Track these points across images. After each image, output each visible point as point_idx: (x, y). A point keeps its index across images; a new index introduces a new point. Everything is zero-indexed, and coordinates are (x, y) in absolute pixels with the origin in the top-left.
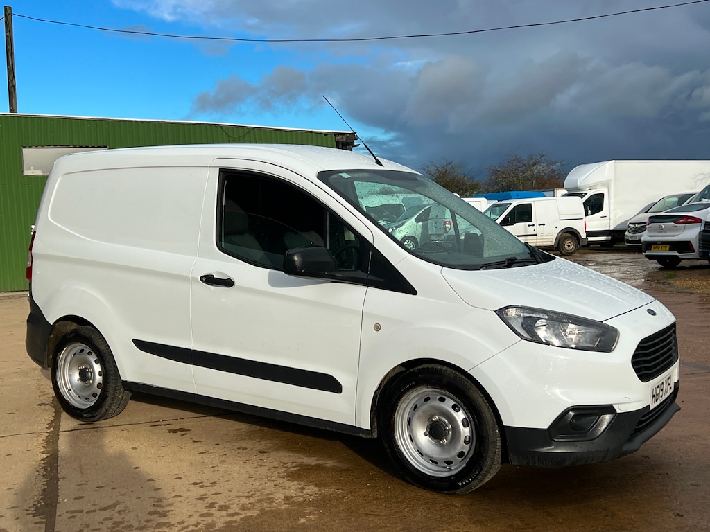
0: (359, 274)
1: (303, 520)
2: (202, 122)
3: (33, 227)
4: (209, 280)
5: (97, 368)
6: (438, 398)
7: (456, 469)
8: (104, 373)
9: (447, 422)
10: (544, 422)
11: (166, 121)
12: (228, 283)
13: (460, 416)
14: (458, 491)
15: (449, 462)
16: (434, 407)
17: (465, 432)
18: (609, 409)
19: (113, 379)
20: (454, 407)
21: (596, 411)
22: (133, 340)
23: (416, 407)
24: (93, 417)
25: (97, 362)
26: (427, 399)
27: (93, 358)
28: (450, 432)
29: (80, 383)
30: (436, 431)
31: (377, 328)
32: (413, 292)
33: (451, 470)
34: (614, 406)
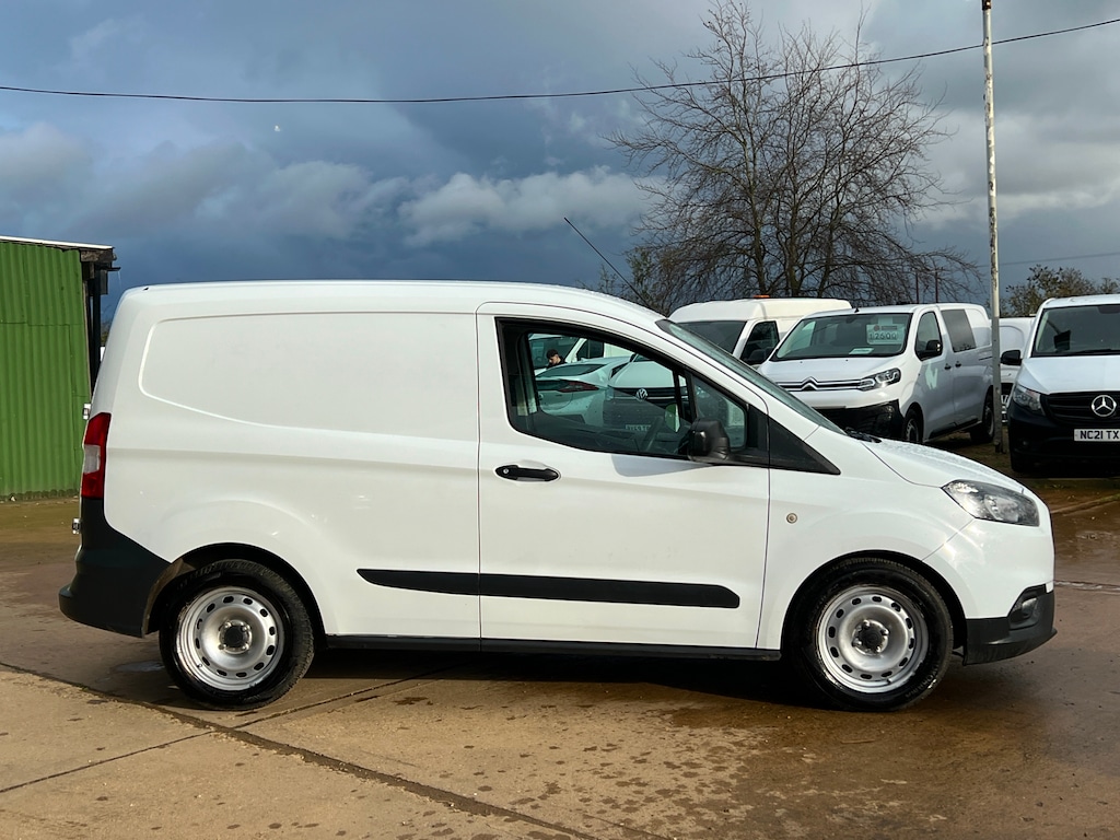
3: (87, 406)
4: (512, 472)
5: (267, 622)
6: (871, 598)
7: (898, 680)
9: (881, 626)
10: (1003, 610)
12: (547, 475)
13: (903, 616)
14: (905, 706)
15: (887, 674)
16: (866, 611)
17: (910, 634)
18: (1040, 590)
20: (893, 605)
21: (1034, 593)
22: (359, 571)
23: (840, 614)
25: (264, 613)
26: (857, 602)
27: (256, 608)
28: (886, 637)
30: (868, 640)
31: (791, 519)
32: (836, 472)
33: (889, 683)
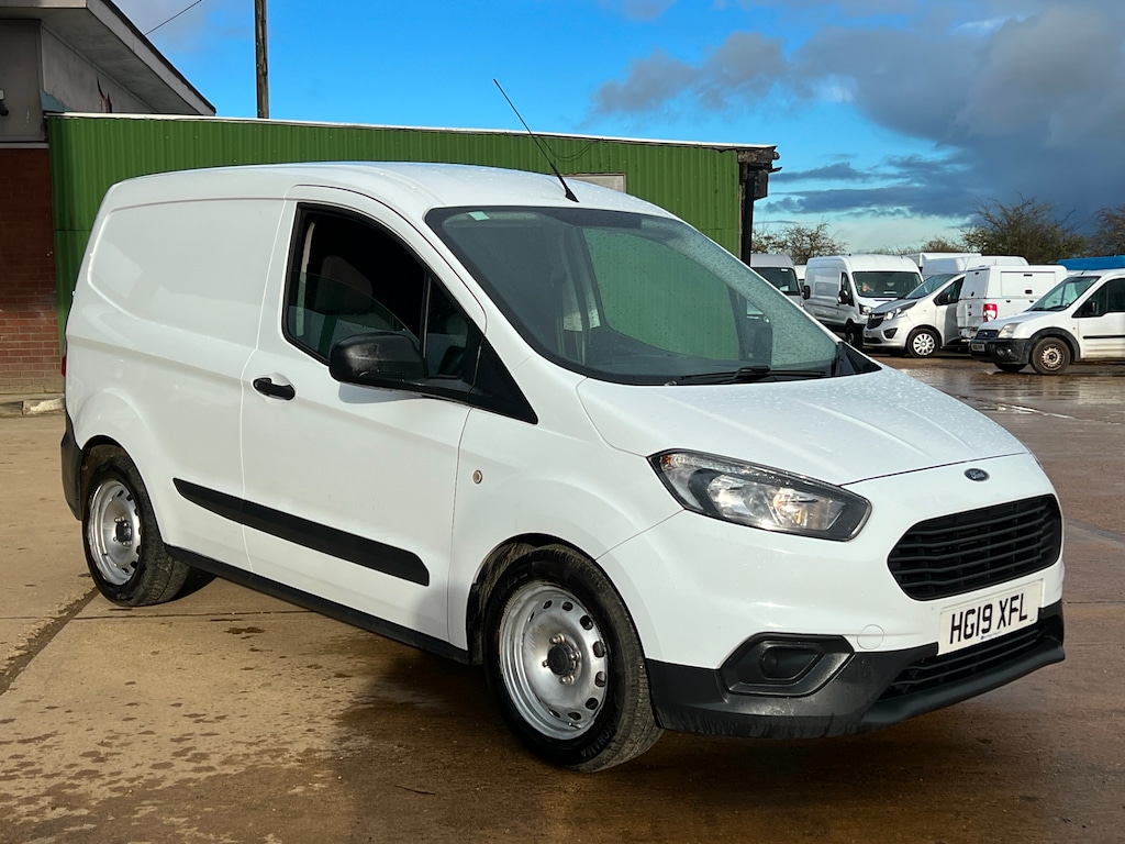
0: (459, 385)
1: (299, 790)
2: (512, 132)
4: (264, 386)
5: (136, 522)
6: (563, 603)
7: (584, 726)
8: (144, 531)
9: (574, 645)
10: (712, 658)
11: (454, 129)
12: (286, 393)
13: (591, 637)
15: (574, 715)
16: (554, 620)
17: (597, 665)
18: (838, 643)
19: (153, 541)
20: (583, 622)
22: (175, 480)
23: (532, 616)
24: (129, 599)
25: (135, 512)
26: (549, 604)
27: (131, 507)
28: (579, 664)
29: (117, 543)
30: (560, 661)
31: (478, 478)
32: (531, 418)
33: (578, 729)
34: (846, 638)
